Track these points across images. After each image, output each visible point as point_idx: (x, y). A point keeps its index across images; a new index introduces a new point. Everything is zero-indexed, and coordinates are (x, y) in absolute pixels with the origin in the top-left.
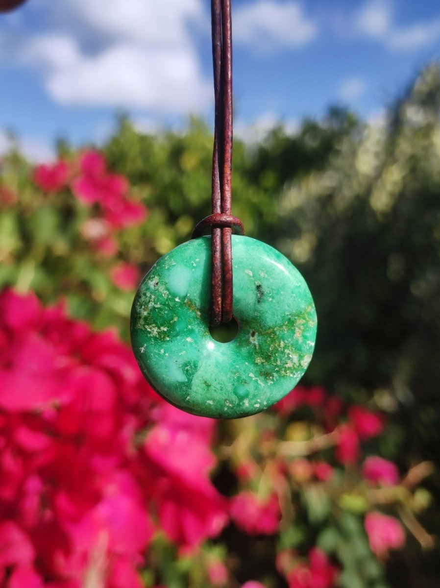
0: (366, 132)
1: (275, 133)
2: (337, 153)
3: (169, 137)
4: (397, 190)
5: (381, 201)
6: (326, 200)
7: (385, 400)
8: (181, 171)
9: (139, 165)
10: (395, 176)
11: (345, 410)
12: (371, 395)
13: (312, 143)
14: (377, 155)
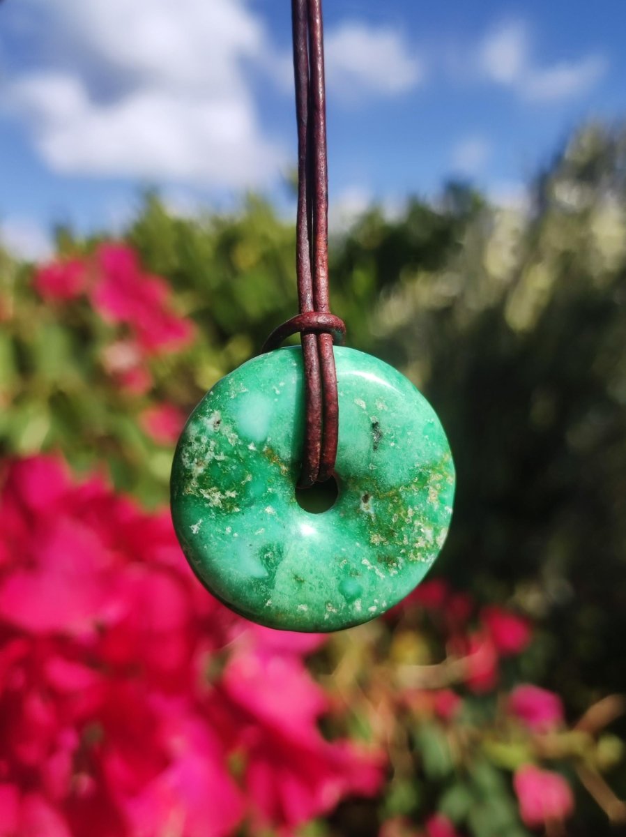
0: (497, 218)
1: (370, 218)
2: (459, 247)
3: (217, 223)
4: (544, 301)
5: (521, 315)
6: (443, 314)
7: (532, 600)
8: (234, 271)
9: (175, 262)
10: (540, 280)
11: (476, 614)
12: (511, 591)
13: (420, 234)
14: (514, 251)
